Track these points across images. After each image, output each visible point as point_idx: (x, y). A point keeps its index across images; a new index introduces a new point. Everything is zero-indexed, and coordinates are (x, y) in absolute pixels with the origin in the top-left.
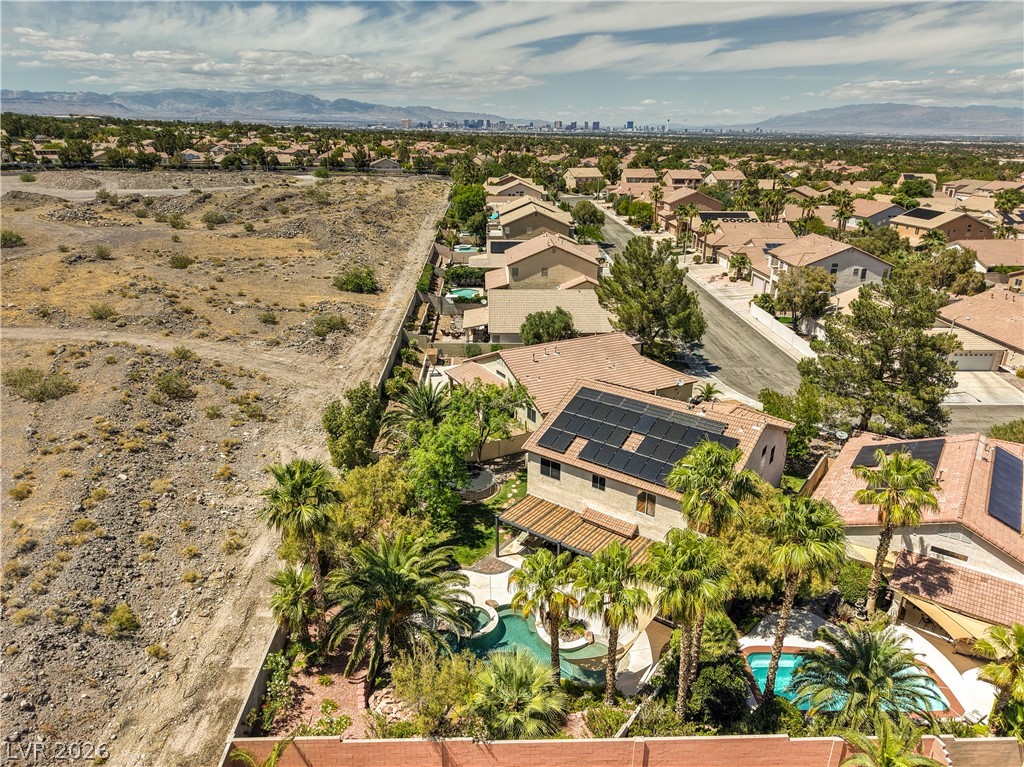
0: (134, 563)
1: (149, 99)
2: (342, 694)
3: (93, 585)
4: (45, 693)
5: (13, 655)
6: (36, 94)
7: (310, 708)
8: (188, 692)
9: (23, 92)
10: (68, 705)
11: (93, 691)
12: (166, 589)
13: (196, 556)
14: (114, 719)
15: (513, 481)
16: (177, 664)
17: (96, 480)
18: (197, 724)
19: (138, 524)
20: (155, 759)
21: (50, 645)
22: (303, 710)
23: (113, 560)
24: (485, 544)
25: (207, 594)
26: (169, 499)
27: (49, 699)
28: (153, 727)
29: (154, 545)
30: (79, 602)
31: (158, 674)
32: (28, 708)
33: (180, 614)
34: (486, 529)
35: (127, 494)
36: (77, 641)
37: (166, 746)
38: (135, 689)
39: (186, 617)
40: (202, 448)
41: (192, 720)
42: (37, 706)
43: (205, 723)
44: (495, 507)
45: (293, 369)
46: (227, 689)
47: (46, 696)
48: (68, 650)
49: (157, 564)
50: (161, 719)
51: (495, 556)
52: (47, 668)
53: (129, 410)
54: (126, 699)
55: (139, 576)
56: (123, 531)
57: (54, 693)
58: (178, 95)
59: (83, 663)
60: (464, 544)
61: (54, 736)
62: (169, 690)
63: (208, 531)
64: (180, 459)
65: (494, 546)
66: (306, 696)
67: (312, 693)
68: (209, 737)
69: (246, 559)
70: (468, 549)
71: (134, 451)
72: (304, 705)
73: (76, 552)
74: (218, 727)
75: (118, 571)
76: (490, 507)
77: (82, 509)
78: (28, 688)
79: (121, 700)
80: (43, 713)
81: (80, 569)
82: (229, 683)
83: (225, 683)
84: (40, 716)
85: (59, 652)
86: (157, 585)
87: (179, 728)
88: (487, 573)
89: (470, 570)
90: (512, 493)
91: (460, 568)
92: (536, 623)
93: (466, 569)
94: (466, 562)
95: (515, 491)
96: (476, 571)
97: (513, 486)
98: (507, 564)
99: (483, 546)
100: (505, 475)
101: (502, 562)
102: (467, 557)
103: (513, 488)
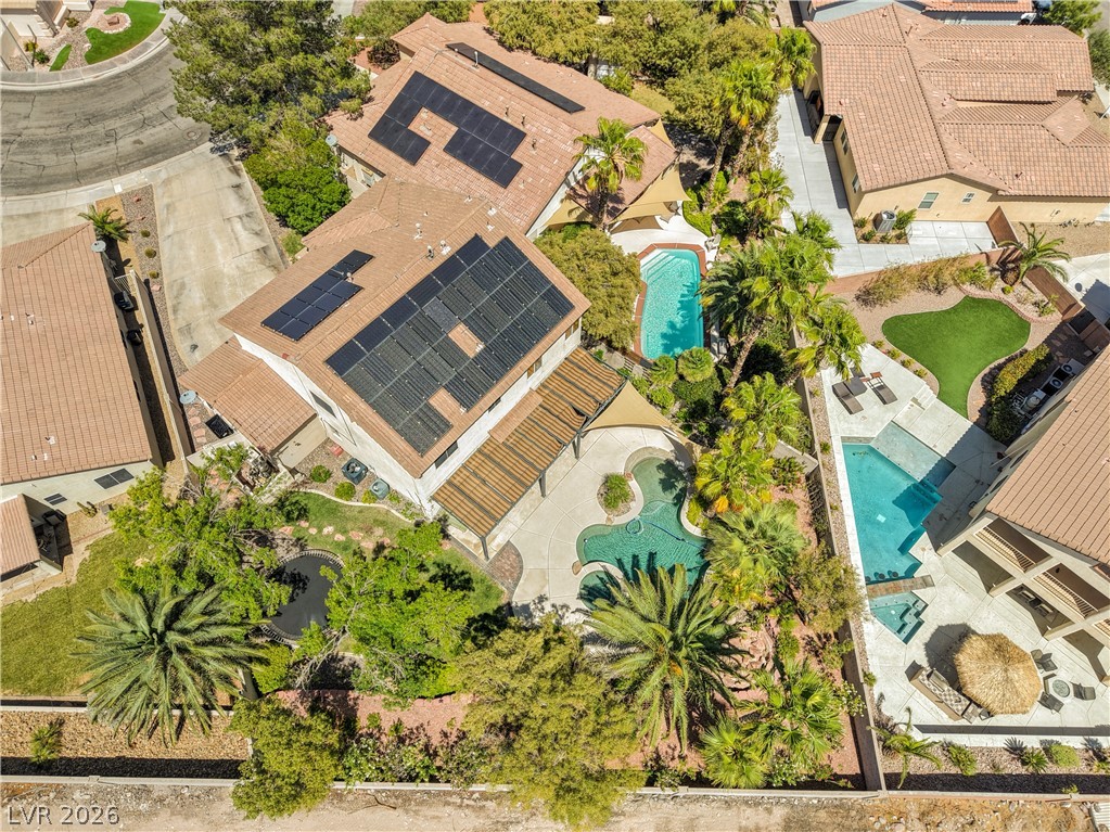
15: (299, 530)
51: (487, 563)
88: (521, 573)
89: (513, 593)
90: (333, 534)
91: (509, 604)
92: (609, 523)
93: (511, 598)
94: (498, 597)
95: (328, 530)
96: (516, 585)
97: (313, 531)
98: (503, 549)
99: (467, 576)
100: (279, 541)
101: (498, 554)
102: (487, 597)
103: (320, 531)
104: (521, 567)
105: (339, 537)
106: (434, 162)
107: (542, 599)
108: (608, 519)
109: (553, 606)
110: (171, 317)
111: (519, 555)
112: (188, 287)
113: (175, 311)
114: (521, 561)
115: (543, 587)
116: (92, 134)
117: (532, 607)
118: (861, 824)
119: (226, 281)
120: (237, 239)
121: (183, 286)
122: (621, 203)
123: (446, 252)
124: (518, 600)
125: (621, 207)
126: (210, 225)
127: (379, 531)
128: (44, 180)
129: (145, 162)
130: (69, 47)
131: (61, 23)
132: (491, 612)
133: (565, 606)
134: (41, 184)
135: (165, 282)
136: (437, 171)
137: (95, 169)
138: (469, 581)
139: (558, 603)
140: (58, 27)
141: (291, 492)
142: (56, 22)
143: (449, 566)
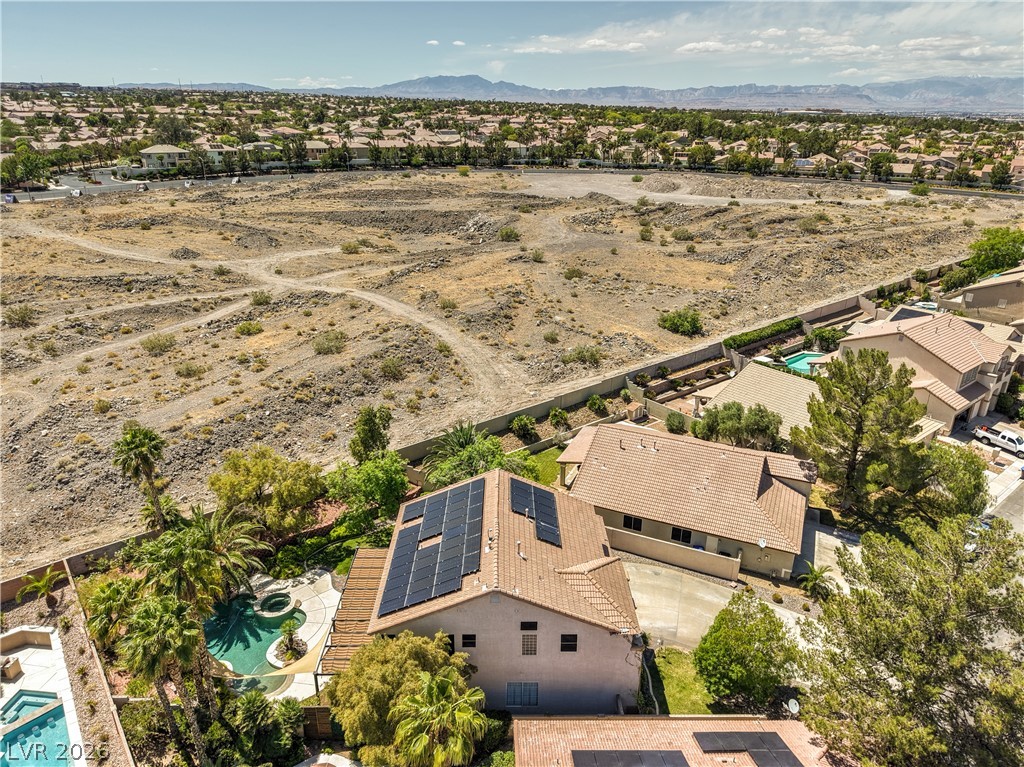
1: (898, 89)
6: (796, 88)
9: (786, 87)
11: (104, 509)
12: (198, 483)
14: (96, 527)
19: (237, 442)
21: (110, 478)
23: (196, 454)
26: (273, 437)
27: (84, 501)
31: (134, 520)
32: (72, 500)
33: (185, 499)
35: (256, 424)
36: (124, 484)
39: (185, 503)
40: (344, 415)
49: (213, 468)
55: (197, 469)
56: (224, 441)
58: (930, 84)
64: (323, 416)
71: (299, 401)
73: (183, 442)
75: (190, 461)
77: (223, 421)
78: (80, 492)
79: (109, 521)
80: (76, 505)
81: (172, 451)
84: (73, 506)
85: (112, 484)
86: (198, 479)
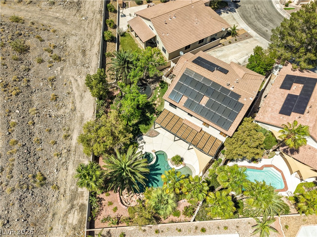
0: (36, 153)
2: (113, 198)
3: (26, 169)
4: (28, 214)
5: (13, 205)
7: (105, 206)
8: (68, 202)
10: (36, 215)
11: (41, 207)
12: (50, 161)
13: (56, 143)
14: (50, 214)
15: (158, 88)
16: (62, 190)
17: (8, 115)
18: (74, 213)
19: (31, 133)
20: (66, 227)
21: (22, 199)
22: (103, 207)
23: (29, 155)
24: (150, 123)
25: (64, 160)
26: (38, 117)
27: (29, 215)
28: (62, 215)
29: (40, 142)
30: (24, 178)
31: (57, 195)
32: (25, 220)
33: (57, 170)
34: (150, 115)
35: (22, 120)
36: (30, 193)
37: (67, 222)
38: (52, 202)
39: (60, 170)
40: (41, 84)
41: (72, 212)
42: (27, 219)
43: (76, 213)
44: (153, 103)
45: (64, 22)
46: (79, 200)
47: (28, 215)
48: (28, 197)
49: (43, 151)
50: (63, 212)
51: (154, 129)
52: (25, 206)
53: (6, 68)
54: (51, 206)
55: (39, 157)
56: (27, 139)
57: (30, 213)
59: (34, 199)
60: (143, 123)
61: (35, 225)
62: (62, 201)
63: (56, 130)
64: (35, 92)
65: (153, 123)
66: (103, 202)
67: (104, 200)
68: (79, 218)
69: (72, 141)
70: (145, 126)
71: (17, 94)
72: (103, 205)
73: (15, 156)
74: (80, 214)
75: (32, 158)
76: (151, 103)
77: (10, 133)
78: (22, 215)
79: (50, 207)
80: (29, 220)
81: (20, 164)
82: (79, 198)
83: (78, 198)
84: (29, 221)
85: (26, 199)
86: (46, 160)
87: (69, 215)
88: (151, 137)
89: (146, 135)
90: (158, 95)
91: (143, 135)
92: (168, 159)
93: (144, 135)
94: (145, 132)
95: (159, 93)
96: (148, 136)
97: (158, 91)
98: (158, 132)
99: (149, 124)
100: (155, 84)
101: (156, 131)
102: (144, 129)
103: (158, 92)
104: (153, 137)
105: (157, 96)
106: (283, 93)
107: (145, 143)
108: (169, 159)
109: (143, 146)
110: (212, 51)
111: (156, 136)
112: (222, 52)
113: (214, 51)
114: (154, 137)
115: (148, 143)
116: (265, 22)
117: (143, 140)
118: (82, 227)
119: (226, 59)
120: (241, 58)
121: (222, 51)
122: (291, 154)
123: (231, 89)
124: (144, 137)
125: (289, 154)
126: (244, 51)
127: (159, 104)
128: (246, 18)
129: (261, 34)
130: (294, 9)
131: (301, 4)
132: (140, 131)
133: (143, 149)
134: (245, 18)
135: (222, 47)
136: (280, 94)
137: (254, 26)
138: (148, 125)
139: (144, 147)
140: (300, 4)
141: (167, 85)
142: (301, 3)
143: (152, 120)
